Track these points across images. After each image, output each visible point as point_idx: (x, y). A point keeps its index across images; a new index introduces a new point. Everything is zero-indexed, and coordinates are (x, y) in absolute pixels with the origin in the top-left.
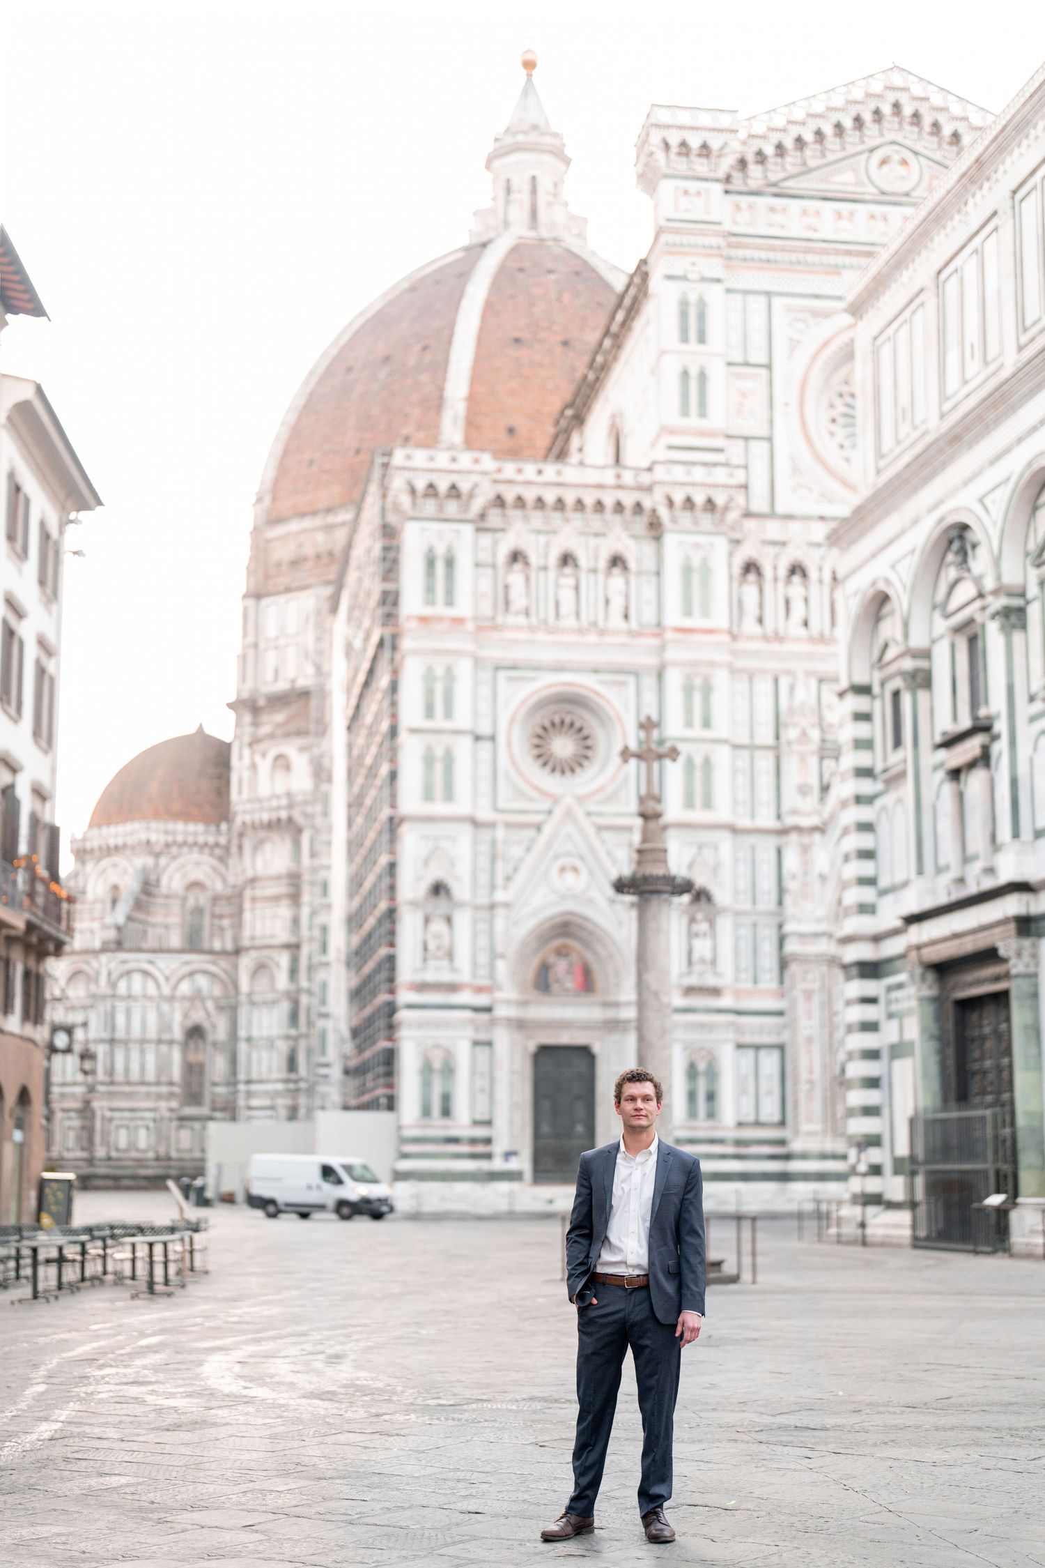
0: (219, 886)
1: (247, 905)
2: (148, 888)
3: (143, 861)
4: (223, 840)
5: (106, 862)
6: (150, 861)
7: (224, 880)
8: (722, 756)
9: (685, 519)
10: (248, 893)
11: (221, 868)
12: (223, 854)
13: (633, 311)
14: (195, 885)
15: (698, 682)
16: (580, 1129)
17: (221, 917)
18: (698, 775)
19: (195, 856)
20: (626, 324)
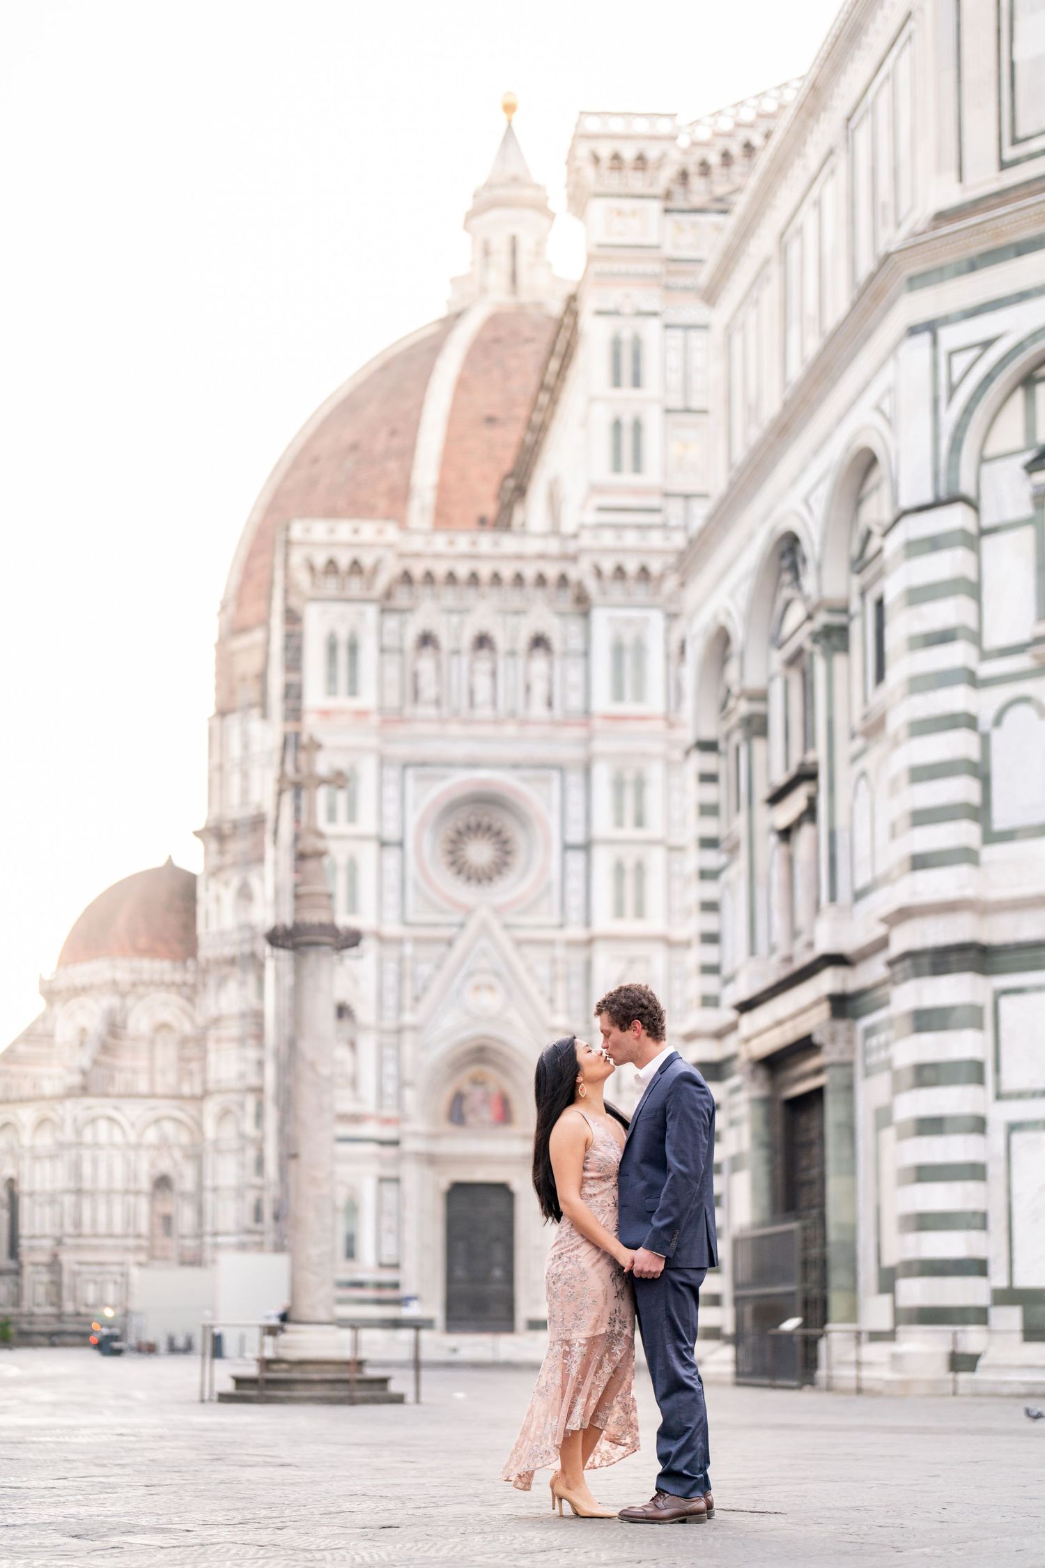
0: (187, 1028)
1: (211, 1046)
2: (114, 1029)
3: (109, 1001)
4: (190, 978)
5: (74, 1003)
6: (115, 1001)
7: (192, 1020)
8: (656, 860)
9: (616, 592)
10: (212, 1034)
11: (188, 1007)
12: (191, 993)
13: (567, 358)
14: (163, 1027)
15: (629, 776)
16: (498, 1273)
17: (189, 1060)
18: (629, 882)
19: (162, 995)
20: (561, 374)
